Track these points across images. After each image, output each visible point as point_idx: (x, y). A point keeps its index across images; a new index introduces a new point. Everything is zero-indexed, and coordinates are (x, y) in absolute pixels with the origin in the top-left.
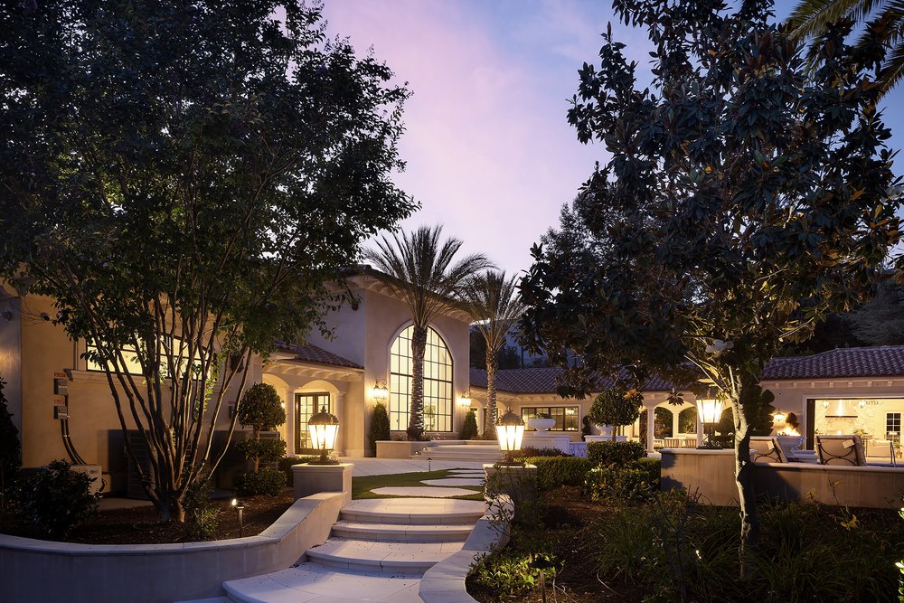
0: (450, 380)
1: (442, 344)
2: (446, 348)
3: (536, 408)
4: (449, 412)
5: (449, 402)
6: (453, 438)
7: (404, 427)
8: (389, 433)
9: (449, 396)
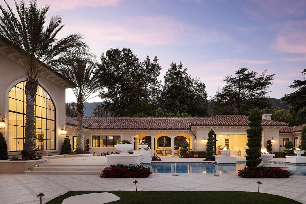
0: (54, 119)
1: (48, 97)
2: (51, 100)
3: (99, 136)
4: (53, 138)
5: (53, 132)
6: (56, 153)
7: (20, 148)
8: (7, 153)
9: (53, 128)
